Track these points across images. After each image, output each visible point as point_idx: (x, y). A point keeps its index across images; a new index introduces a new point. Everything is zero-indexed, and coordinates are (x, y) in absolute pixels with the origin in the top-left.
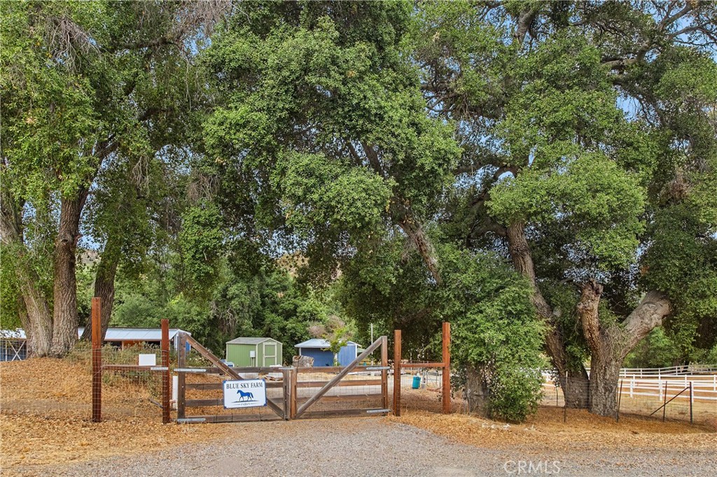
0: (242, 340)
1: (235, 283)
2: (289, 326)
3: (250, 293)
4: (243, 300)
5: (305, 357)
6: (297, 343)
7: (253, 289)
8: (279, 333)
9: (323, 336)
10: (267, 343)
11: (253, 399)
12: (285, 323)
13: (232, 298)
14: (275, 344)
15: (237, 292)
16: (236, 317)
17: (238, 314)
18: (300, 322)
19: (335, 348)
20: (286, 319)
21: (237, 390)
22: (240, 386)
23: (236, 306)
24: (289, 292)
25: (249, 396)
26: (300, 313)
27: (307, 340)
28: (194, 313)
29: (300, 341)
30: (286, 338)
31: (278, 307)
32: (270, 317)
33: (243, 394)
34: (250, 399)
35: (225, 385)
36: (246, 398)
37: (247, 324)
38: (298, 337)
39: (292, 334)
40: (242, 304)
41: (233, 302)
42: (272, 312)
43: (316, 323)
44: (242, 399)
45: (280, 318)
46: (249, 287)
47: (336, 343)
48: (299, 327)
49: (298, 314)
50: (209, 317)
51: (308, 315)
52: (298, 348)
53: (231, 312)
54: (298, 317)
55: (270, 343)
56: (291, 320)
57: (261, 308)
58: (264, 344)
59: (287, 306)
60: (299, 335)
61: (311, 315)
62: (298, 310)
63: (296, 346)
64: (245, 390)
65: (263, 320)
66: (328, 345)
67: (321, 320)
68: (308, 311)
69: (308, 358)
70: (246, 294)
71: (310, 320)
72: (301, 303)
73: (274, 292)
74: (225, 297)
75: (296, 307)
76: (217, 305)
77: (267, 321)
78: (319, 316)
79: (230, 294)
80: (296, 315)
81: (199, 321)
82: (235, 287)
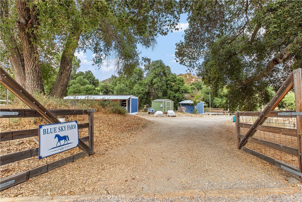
0: (158, 100)
1: (155, 78)
2: (177, 95)
3: (161, 82)
4: (159, 84)
5: (183, 107)
6: (179, 102)
7: (163, 80)
8: (173, 98)
9: (190, 98)
10: (167, 101)
11: (69, 142)
12: (175, 94)
13: (154, 84)
14: (171, 101)
15: (156, 81)
16: (156, 91)
17: (157, 90)
18: (181, 94)
19: (195, 103)
20: (176, 93)
21: (54, 134)
22: (57, 130)
23: (156, 87)
24: (177, 82)
25: (65, 139)
26: (181, 90)
27: (183, 100)
28: (140, 90)
29: (181, 101)
30: (175, 100)
31: (172, 88)
32: (169, 92)
33: (60, 138)
34: (66, 143)
35: (42, 130)
36: (63, 142)
37: (160, 94)
38: (180, 100)
39: (178, 98)
40: (158, 86)
41: (155, 85)
42: (170, 90)
43: (187, 94)
44: (59, 144)
45: (173, 93)
46: (161, 79)
47: (196, 101)
48: (181, 95)
49: (180, 91)
50: (146, 91)
51: (184, 91)
52: (180, 104)
53: (154, 89)
54: (180, 92)
55: (168, 101)
56: (177, 93)
57: (166, 89)
58: (166, 101)
59: (176, 88)
60: (180, 99)
61: (185, 91)
62: (180, 89)
63: (179, 103)
64: (62, 134)
65: (167, 93)
66: (192, 102)
67: (189, 93)
68: (184, 90)
69: (184, 107)
70: (159, 82)
71: (185, 93)
72: (181, 86)
73: (171, 83)
74: (152, 83)
75: (179, 88)
76: (149, 87)
77: (169, 93)
78: (188, 92)
79: (153, 82)
80: (179, 91)
81: (142, 93)
82: (155, 79)
